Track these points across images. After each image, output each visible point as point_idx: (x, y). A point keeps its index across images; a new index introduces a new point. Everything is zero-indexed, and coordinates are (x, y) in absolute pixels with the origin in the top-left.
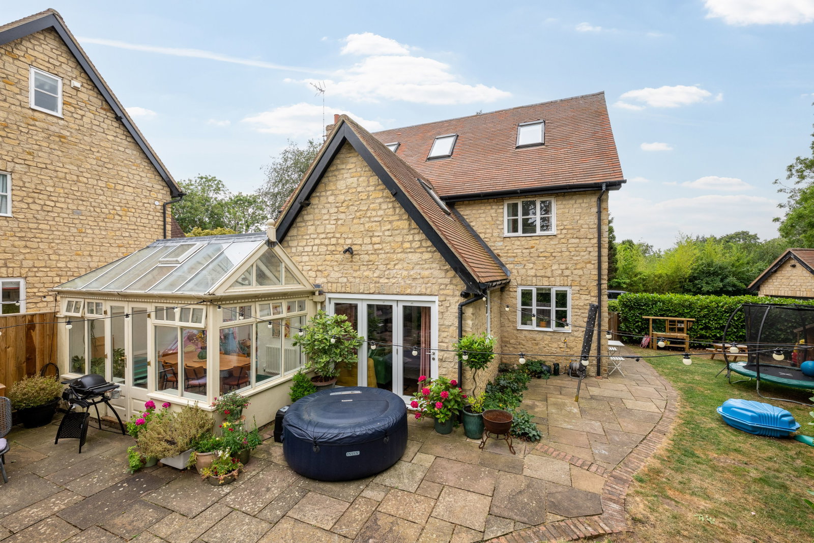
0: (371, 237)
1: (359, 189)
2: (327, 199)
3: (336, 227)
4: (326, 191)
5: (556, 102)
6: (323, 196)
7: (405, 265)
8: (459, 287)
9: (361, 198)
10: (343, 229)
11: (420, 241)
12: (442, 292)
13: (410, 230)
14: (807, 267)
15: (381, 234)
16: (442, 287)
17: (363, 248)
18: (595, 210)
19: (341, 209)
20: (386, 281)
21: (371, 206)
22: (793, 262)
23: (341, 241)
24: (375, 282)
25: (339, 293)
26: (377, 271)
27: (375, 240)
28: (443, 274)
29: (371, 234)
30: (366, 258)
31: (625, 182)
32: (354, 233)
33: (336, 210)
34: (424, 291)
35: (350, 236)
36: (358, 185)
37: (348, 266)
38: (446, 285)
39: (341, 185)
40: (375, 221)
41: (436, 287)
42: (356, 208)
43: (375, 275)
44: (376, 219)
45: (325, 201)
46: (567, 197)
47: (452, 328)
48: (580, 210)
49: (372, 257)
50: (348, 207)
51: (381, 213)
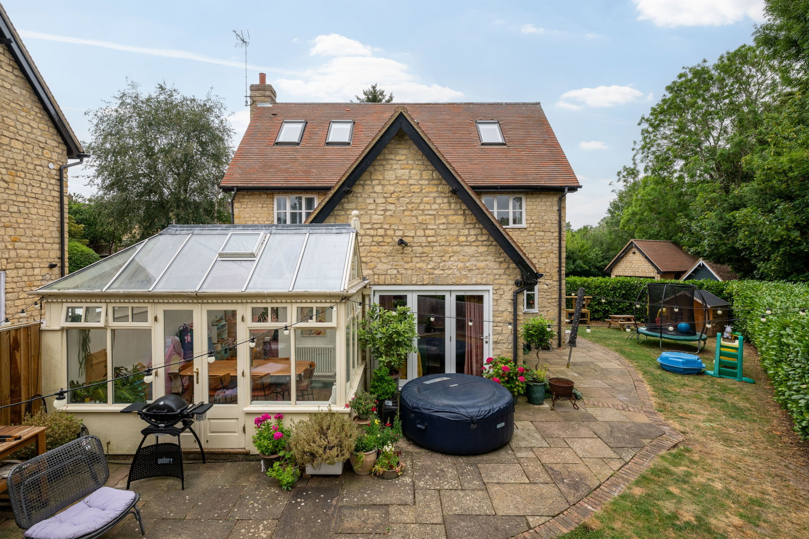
0: (424, 230)
1: (411, 182)
2: (373, 188)
3: (384, 218)
4: (371, 180)
6: (368, 185)
7: (461, 257)
8: (512, 277)
9: (413, 190)
10: (392, 220)
11: (476, 235)
12: (496, 282)
13: (465, 224)
14: (643, 254)
15: (435, 227)
16: (497, 277)
17: (416, 240)
18: (556, 208)
19: (389, 200)
20: (441, 272)
21: (424, 199)
22: (634, 250)
23: (390, 232)
24: (430, 274)
25: (388, 285)
26: (431, 263)
27: (428, 232)
28: (497, 266)
29: (425, 227)
30: (420, 249)
31: (580, 187)
32: (405, 224)
33: (384, 200)
34: (479, 281)
35: (401, 227)
36: (410, 178)
37: (399, 257)
38: (500, 275)
39: (390, 175)
40: (430, 215)
41: (491, 277)
42: (408, 200)
43: (429, 267)
44: (431, 212)
45: (371, 190)
46: (535, 196)
47: (505, 314)
48: (544, 208)
49: (426, 249)
50: (398, 199)
51: (435, 206)
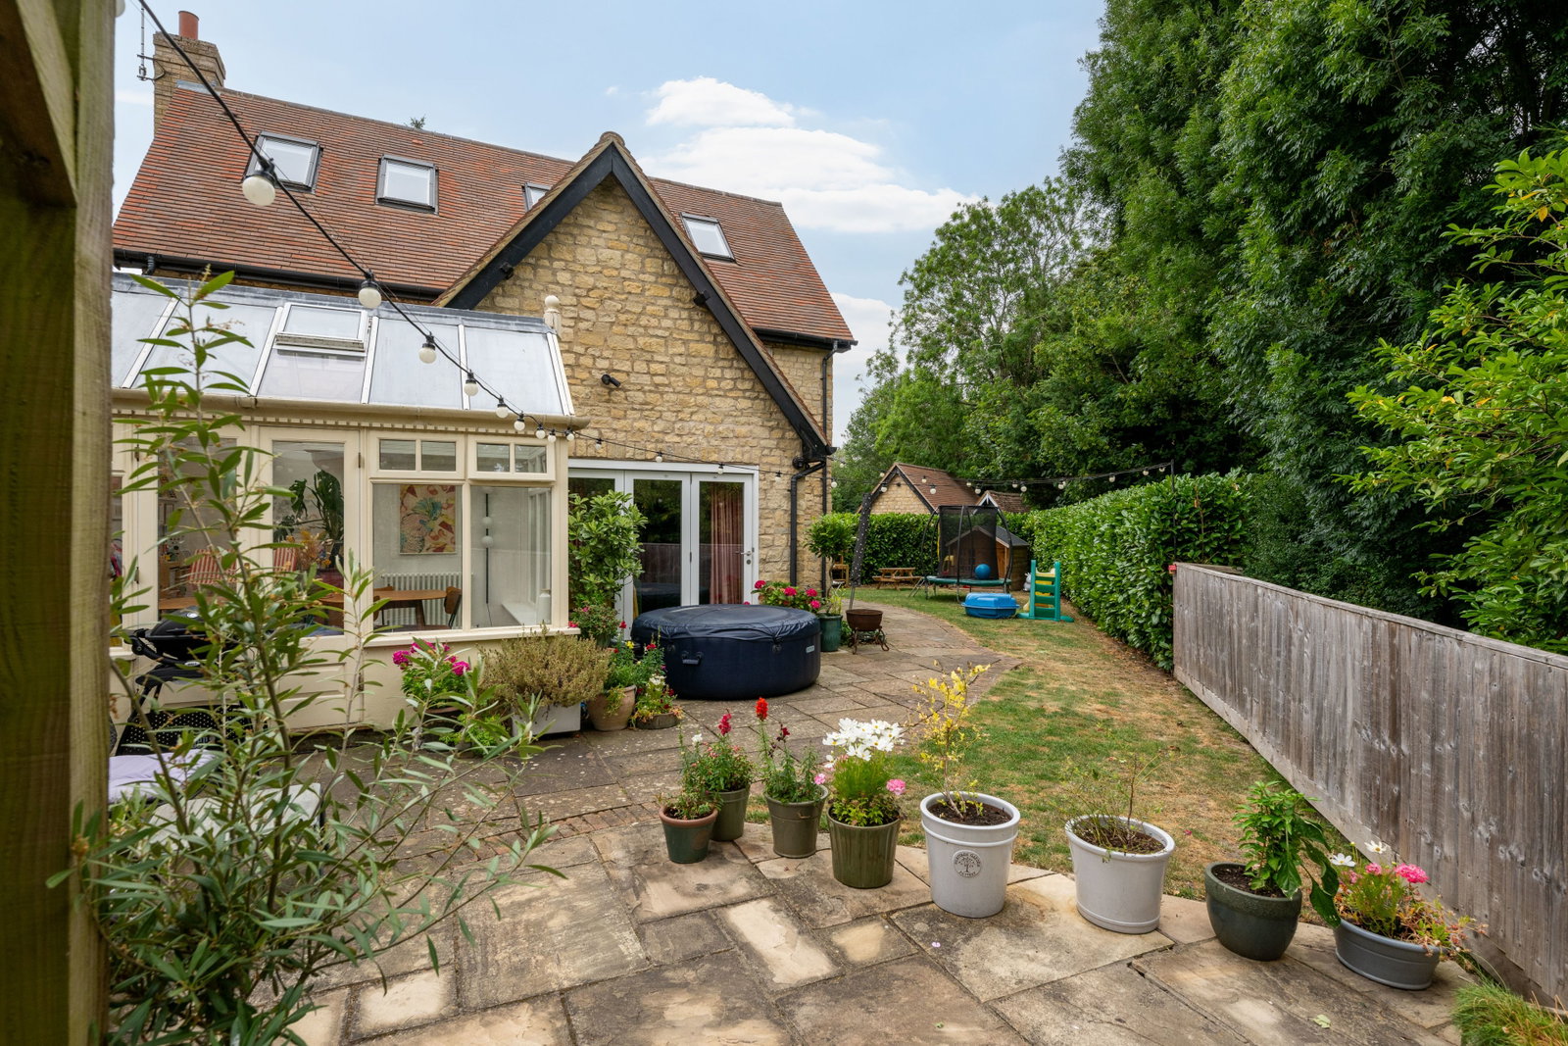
0: (648, 362)
1: (624, 273)
2: (554, 274)
3: (576, 333)
4: (551, 259)
5: (720, 194)
6: (543, 267)
7: (709, 415)
8: (788, 453)
9: (627, 289)
10: (590, 339)
11: (734, 380)
12: (765, 460)
13: (717, 359)
14: (911, 486)
15: (667, 359)
16: (766, 452)
17: (633, 379)
18: (819, 375)
19: (585, 301)
20: (677, 439)
21: (648, 308)
22: (899, 480)
23: (586, 361)
24: (657, 441)
25: (581, 457)
26: (659, 422)
27: (654, 367)
28: (766, 434)
29: (648, 357)
30: (640, 397)
31: (855, 343)
32: (614, 349)
33: (574, 301)
34: (739, 457)
35: (606, 354)
36: (623, 265)
37: (601, 408)
38: (771, 450)
39: (586, 255)
40: (657, 336)
41: (757, 452)
42: (619, 306)
43: (656, 428)
44: (660, 332)
45: (550, 278)
46: (788, 351)
47: (779, 513)
48: (801, 373)
49: (651, 397)
50: (602, 301)
51: (667, 323)
